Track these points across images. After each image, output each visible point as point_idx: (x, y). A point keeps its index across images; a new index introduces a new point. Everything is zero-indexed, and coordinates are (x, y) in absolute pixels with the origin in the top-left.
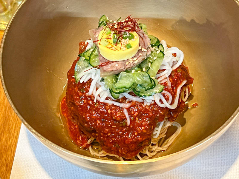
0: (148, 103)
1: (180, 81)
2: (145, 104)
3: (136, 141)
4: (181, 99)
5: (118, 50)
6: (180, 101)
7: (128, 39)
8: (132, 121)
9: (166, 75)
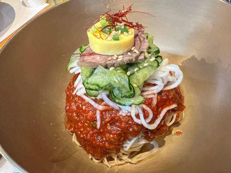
0: (123, 113)
1: (170, 102)
2: (120, 113)
3: (103, 145)
4: (164, 122)
5: (103, 39)
6: (163, 123)
7: (120, 31)
8: (104, 126)
9: (155, 90)
